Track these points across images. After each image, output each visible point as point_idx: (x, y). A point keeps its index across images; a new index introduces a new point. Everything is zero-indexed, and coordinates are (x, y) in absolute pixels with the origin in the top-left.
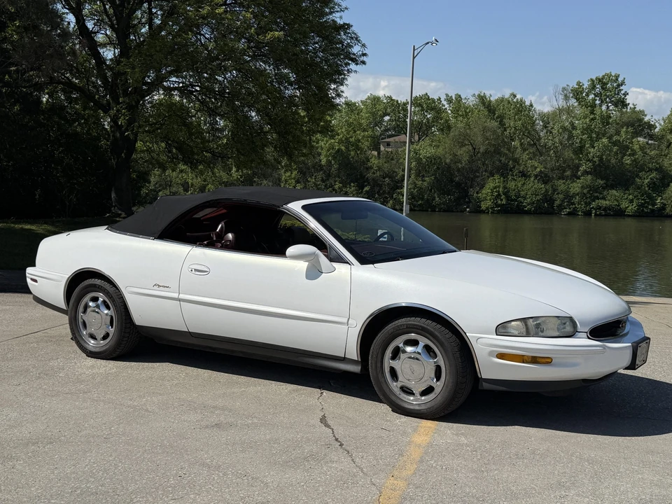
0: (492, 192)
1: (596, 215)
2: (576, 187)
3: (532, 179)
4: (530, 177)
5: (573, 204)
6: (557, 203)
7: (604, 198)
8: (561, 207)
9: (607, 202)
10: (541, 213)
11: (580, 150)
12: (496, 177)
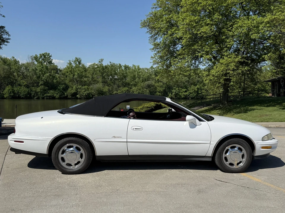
0: (8, 91)
1: (46, 99)
2: (38, 90)
3: (23, 87)
4: (22, 86)
5: (38, 95)
6: (33, 95)
7: (48, 93)
8: (34, 96)
9: (50, 94)
10: (27, 98)
11: (39, 77)
12: (9, 86)
